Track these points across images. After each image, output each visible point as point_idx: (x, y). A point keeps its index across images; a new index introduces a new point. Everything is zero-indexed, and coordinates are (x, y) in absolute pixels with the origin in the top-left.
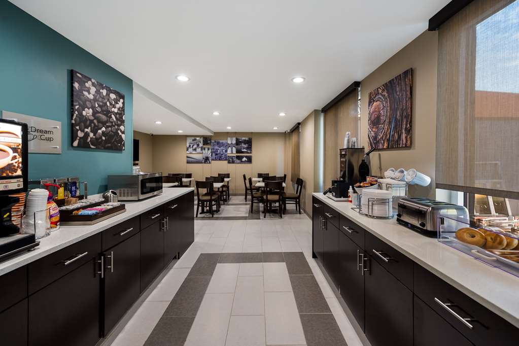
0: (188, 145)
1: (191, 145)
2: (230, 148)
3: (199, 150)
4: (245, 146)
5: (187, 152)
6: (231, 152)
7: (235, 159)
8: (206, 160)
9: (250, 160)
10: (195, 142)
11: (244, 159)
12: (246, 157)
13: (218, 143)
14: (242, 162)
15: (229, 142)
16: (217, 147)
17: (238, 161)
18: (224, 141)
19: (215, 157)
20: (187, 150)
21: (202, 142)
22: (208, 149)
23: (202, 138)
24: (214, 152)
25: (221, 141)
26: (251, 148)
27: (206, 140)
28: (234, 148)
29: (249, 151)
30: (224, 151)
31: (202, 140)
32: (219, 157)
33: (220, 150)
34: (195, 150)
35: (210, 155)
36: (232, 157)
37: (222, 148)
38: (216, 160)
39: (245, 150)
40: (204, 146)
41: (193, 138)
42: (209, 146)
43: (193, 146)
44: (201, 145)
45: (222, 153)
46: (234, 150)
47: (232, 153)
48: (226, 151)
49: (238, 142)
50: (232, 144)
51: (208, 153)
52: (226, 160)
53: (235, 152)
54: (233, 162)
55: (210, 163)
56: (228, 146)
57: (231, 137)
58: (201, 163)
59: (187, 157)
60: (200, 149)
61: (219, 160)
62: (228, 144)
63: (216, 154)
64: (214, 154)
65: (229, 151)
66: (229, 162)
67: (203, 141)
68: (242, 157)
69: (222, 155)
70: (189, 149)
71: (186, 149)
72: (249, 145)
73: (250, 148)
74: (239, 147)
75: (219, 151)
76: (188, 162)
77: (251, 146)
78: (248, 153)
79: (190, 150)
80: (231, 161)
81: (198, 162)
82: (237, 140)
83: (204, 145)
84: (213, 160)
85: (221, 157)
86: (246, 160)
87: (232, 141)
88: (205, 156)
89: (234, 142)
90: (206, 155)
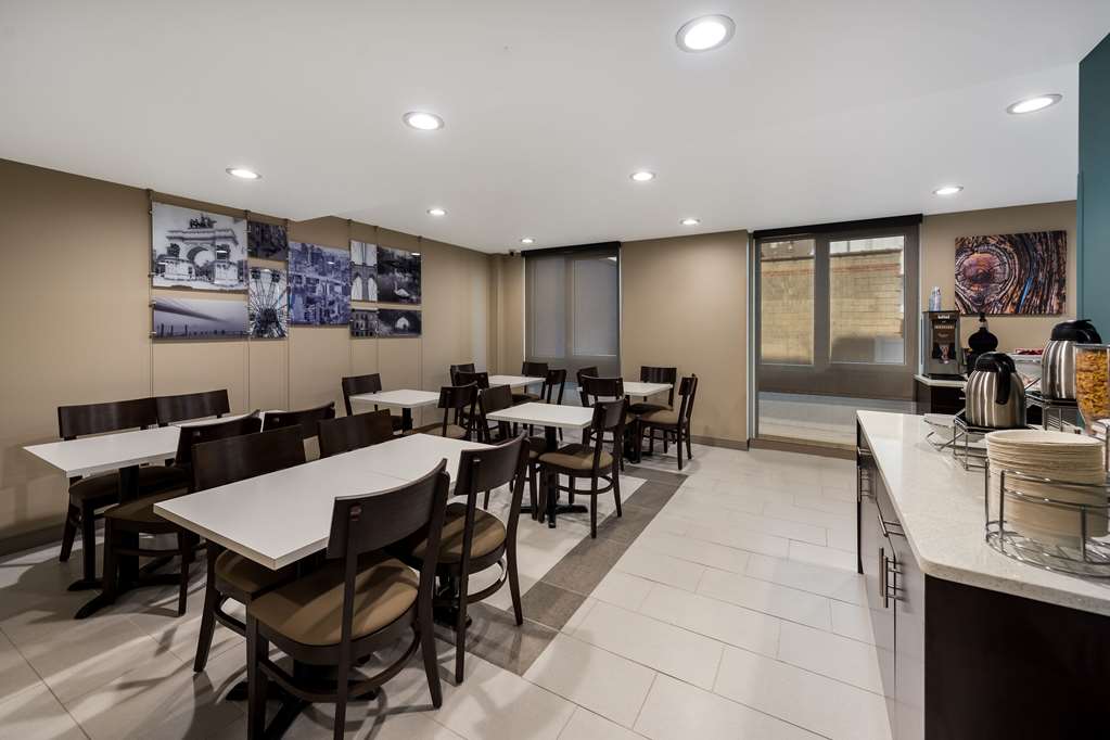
0: (161, 246)
1: (184, 249)
2: (358, 280)
3: (226, 276)
4: (405, 278)
5: (158, 281)
6: (363, 295)
7: (375, 322)
8: (266, 323)
9: (415, 327)
10: (205, 233)
11: (402, 322)
12: (408, 315)
13: (317, 257)
14: (396, 332)
15: (357, 259)
16: (310, 273)
17: (385, 329)
18: (340, 253)
19: (303, 311)
20: (157, 268)
21: (242, 237)
22: (275, 277)
23: (243, 225)
24: (301, 291)
25: (327, 251)
26: (419, 286)
27: (267, 237)
28: (371, 281)
29: (414, 298)
30: (338, 289)
31: (241, 231)
32: (319, 314)
33: (326, 286)
34: (206, 272)
35: (284, 301)
36: (365, 315)
37: (330, 277)
38: (308, 323)
39: (402, 292)
40: (254, 262)
41: (196, 215)
42: (278, 266)
43: (192, 255)
44: (238, 254)
45: (330, 297)
46: (372, 286)
47: (365, 299)
48: (347, 291)
49: (385, 264)
50: (364, 265)
51: (273, 293)
52: (343, 324)
53: (375, 299)
54: (370, 333)
55: (282, 335)
56: (351, 271)
57: (364, 242)
58: (241, 335)
59: (156, 307)
60: (232, 273)
61: (322, 323)
62: (352, 265)
63: (310, 301)
64: (299, 300)
65: (356, 291)
66: (355, 333)
67: (250, 237)
68: (397, 315)
69: (332, 303)
70: (170, 267)
71: (144, 266)
72: (414, 278)
73: (414, 286)
74: (386, 279)
75: (319, 287)
76: (161, 335)
77: (419, 279)
78: (412, 302)
79: (178, 271)
80: (359, 327)
81: (223, 332)
82: (381, 253)
83: (251, 254)
84: (294, 323)
85: (327, 313)
86: (407, 324)
87: (363, 254)
88: (257, 304)
89: (372, 261)
90: (265, 303)
